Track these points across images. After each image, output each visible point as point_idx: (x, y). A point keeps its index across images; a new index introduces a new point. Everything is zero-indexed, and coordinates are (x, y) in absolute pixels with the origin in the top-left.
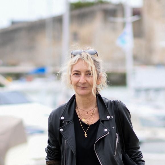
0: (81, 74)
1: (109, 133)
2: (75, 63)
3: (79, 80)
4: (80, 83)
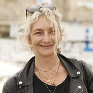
0: (43, 33)
1: (83, 90)
2: (36, 21)
3: (43, 39)
4: (44, 42)
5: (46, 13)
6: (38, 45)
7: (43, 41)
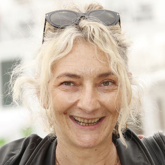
3: (78, 101)
4: (80, 108)
5: (97, 36)
6: (65, 113)
7: (79, 105)
